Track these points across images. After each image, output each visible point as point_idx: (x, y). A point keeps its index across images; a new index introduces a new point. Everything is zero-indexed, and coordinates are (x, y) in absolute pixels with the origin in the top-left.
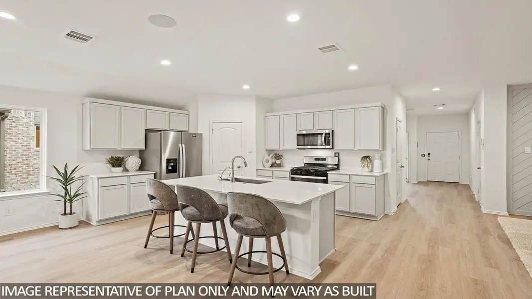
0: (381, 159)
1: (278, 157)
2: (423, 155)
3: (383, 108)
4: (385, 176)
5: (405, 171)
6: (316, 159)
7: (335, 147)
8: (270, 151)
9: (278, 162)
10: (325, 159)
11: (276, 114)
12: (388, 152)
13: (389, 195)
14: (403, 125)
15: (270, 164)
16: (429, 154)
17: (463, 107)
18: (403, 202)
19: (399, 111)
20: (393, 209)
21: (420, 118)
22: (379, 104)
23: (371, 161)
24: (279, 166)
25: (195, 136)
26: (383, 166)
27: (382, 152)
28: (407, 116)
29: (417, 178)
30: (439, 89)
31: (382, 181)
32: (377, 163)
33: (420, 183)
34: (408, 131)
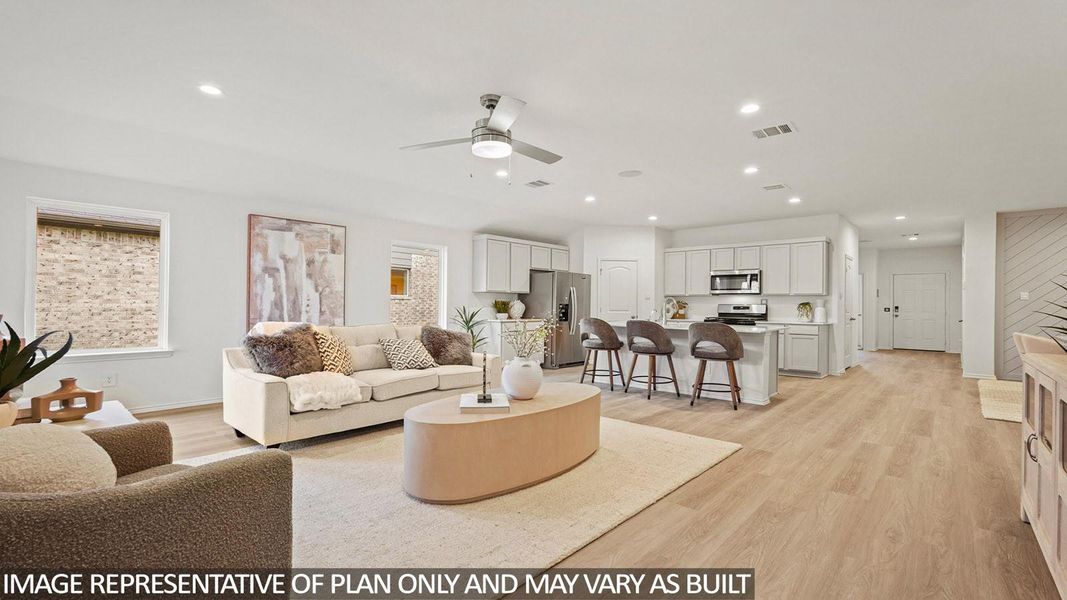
0: (824, 306)
1: (682, 305)
2: (887, 310)
3: (828, 243)
4: (829, 326)
5: (857, 325)
6: (735, 308)
7: (764, 292)
8: (669, 298)
9: (681, 312)
10: (748, 308)
11: (683, 249)
12: (834, 298)
13: (835, 351)
14: (854, 264)
15: (671, 314)
16: (897, 308)
17: (949, 237)
18: (853, 366)
19: (849, 245)
20: (841, 370)
21: (883, 253)
22: (824, 239)
23: (811, 309)
24: (683, 317)
25: (583, 277)
26: (827, 314)
27: (827, 298)
28: (861, 251)
29: (877, 344)
30: (903, 218)
31: (826, 333)
32: (819, 312)
33: (880, 351)
34: (861, 273)
